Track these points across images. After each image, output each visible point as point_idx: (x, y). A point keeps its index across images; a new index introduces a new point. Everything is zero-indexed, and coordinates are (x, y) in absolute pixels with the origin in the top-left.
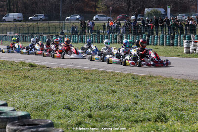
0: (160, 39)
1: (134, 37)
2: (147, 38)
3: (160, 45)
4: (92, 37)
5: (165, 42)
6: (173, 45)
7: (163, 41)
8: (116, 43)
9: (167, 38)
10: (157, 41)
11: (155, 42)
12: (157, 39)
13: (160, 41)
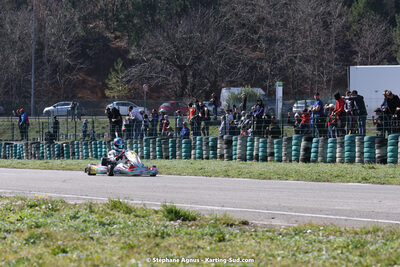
0: (342, 146)
1: (265, 143)
2: (303, 143)
3: (342, 162)
4: (148, 145)
5: (357, 154)
6: (383, 161)
7: (352, 150)
8: (215, 157)
9: (366, 144)
10: (334, 152)
11: (329, 155)
12: (334, 148)
13: (342, 152)
